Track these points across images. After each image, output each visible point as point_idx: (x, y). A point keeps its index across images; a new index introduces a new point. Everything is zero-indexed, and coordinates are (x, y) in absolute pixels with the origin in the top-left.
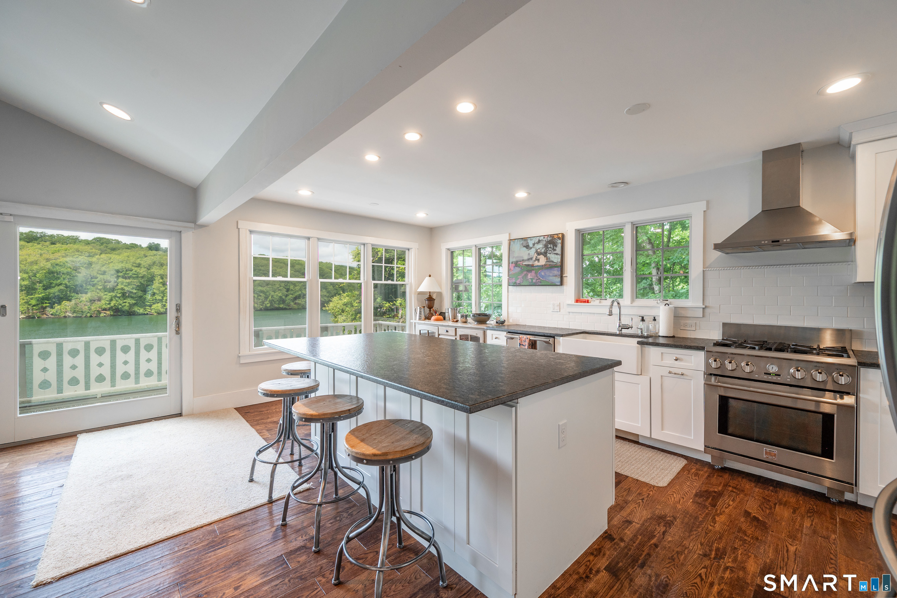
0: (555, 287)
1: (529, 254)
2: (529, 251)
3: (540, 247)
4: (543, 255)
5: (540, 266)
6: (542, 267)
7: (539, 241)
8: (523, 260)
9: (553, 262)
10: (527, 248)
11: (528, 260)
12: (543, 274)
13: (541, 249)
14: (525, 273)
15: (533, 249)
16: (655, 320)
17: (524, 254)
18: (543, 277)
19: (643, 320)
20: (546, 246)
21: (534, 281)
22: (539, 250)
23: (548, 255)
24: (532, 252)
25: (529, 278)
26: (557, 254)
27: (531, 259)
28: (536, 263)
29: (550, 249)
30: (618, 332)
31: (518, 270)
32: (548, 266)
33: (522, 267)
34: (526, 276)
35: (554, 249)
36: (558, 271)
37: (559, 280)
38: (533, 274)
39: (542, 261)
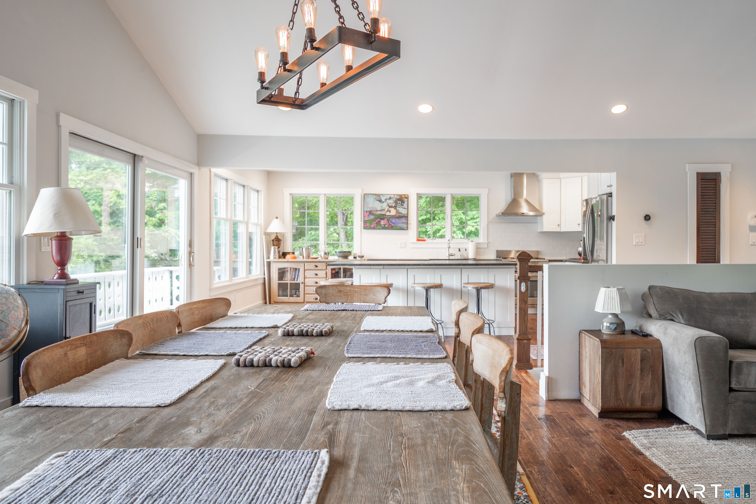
0: (404, 231)
1: (382, 206)
2: (382, 204)
3: (391, 202)
6: (393, 217)
7: (390, 198)
8: (376, 210)
9: (401, 213)
10: (380, 202)
11: (381, 210)
12: (394, 221)
14: (379, 220)
16: (466, 250)
17: (378, 206)
18: (394, 223)
19: (459, 250)
20: (396, 202)
21: (386, 226)
22: (390, 204)
23: (398, 208)
24: (385, 205)
25: (382, 223)
27: (384, 210)
28: (388, 214)
30: (448, 258)
31: (372, 217)
32: (397, 216)
33: (376, 215)
34: (379, 222)
35: (402, 205)
36: (405, 220)
37: (404, 226)
38: (386, 221)
39: (393, 212)
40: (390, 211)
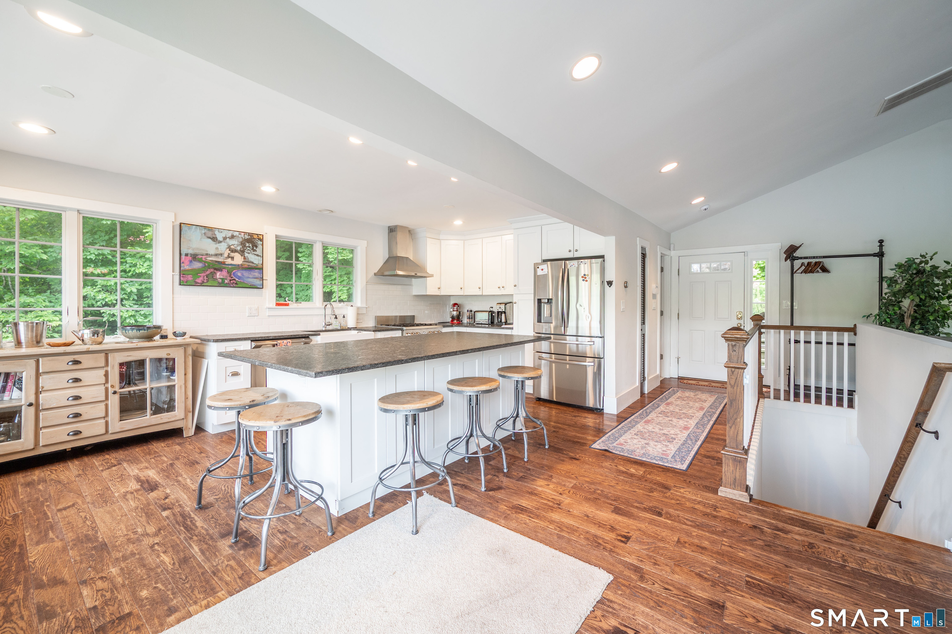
0: (255, 290)
1: (217, 248)
2: (218, 245)
3: (234, 243)
4: (239, 253)
5: (235, 265)
6: (239, 267)
7: (233, 237)
8: (207, 254)
9: (253, 263)
10: (214, 241)
11: (216, 255)
12: (239, 274)
13: (235, 246)
14: (212, 270)
15: (223, 243)
17: (210, 247)
18: (239, 278)
19: (336, 318)
20: (243, 244)
21: (226, 281)
22: (232, 247)
23: (246, 255)
24: (223, 248)
25: (218, 277)
26: (257, 255)
27: (221, 255)
28: (229, 261)
29: (248, 248)
30: (324, 329)
31: (197, 265)
32: (246, 266)
33: (205, 262)
34: (213, 274)
35: (253, 249)
36: (260, 273)
37: (258, 282)
38: (225, 273)
39: (238, 260)
40: (232, 258)
